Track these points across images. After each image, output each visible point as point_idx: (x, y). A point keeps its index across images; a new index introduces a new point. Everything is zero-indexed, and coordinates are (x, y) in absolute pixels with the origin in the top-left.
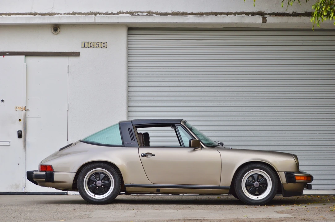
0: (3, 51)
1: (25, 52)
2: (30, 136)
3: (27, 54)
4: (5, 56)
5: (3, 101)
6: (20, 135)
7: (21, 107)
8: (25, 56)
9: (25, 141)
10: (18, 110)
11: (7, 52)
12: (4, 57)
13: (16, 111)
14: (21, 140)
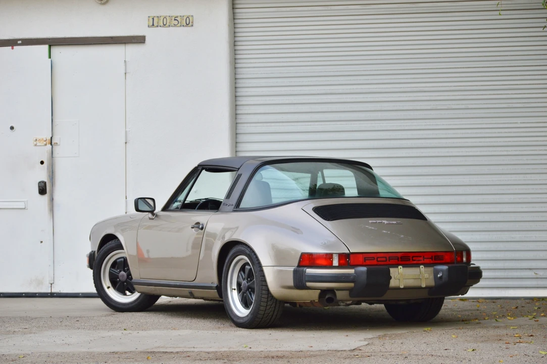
0: (11, 38)
1: (49, 39)
2: (61, 192)
3: (52, 43)
4: (14, 47)
5: (12, 128)
6: (42, 190)
7: (43, 139)
8: (50, 46)
9: (52, 200)
10: (38, 144)
11: (19, 40)
12: (13, 48)
13: (36, 145)
14: (45, 198)
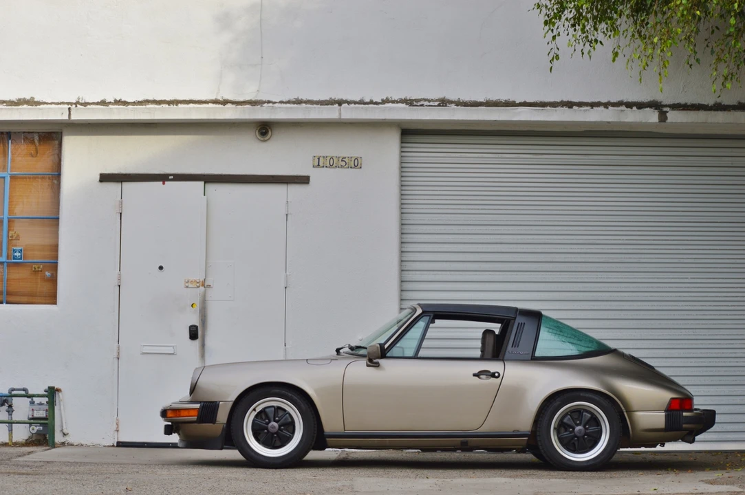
0: (162, 172)
1: (204, 175)
2: (213, 336)
3: (209, 179)
4: (166, 183)
5: (161, 268)
6: (194, 334)
7: (195, 281)
8: (205, 183)
9: (203, 345)
10: (190, 286)
11: (171, 175)
12: (164, 184)
13: (187, 287)
14: (197, 343)
